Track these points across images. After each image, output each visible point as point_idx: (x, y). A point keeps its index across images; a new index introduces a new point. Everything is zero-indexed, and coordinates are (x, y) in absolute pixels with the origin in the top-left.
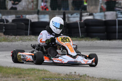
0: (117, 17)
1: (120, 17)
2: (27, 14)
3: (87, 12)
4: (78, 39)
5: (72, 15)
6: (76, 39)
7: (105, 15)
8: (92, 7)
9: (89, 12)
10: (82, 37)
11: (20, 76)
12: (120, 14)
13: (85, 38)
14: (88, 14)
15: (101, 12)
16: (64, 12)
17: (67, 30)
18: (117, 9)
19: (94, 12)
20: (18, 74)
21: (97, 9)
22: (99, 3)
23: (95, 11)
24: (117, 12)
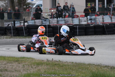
0: (42, 23)
1: (44, 23)
6: (23, 37)
7: (35, 22)
10: (26, 36)
11: (19, 62)
13: (28, 37)
15: (32, 20)
16: (14, 21)
17: (16, 31)
18: (41, 18)
19: (28, 20)
20: (17, 61)
21: (29, 18)
24: (42, 20)
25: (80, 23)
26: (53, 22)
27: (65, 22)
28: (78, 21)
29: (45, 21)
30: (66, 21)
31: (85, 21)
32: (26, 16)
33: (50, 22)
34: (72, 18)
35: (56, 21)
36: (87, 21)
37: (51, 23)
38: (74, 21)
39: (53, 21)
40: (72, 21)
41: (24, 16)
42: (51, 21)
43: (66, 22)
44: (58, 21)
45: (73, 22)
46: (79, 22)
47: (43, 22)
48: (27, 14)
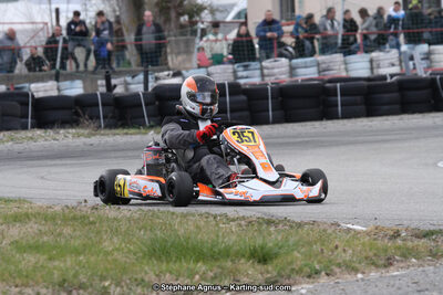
0: (236, 77)
1: (242, 78)
2: (33, 82)
3: (169, 69)
4: (143, 130)
5: (133, 77)
7: (209, 74)
8: (180, 58)
9: (173, 70)
12: (241, 69)
14: (171, 72)
19: (184, 68)
21: (190, 61)
22: (193, 47)
23: (188, 65)
25: (375, 71)
26: (276, 71)
27: (319, 72)
28: (368, 65)
29: (246, 68)
30: (324, 66)
31: (393, 65)
32: (178, 54)
33: (266, 71)
34: (345, 55)
35: (286, 69)
36: (400, 65)
37: (268, 76)
38: (351, 66)
39: (273, 68)
40: (343, 67)
41: (172, 53)
42: (268, 68)
43: (324, 70)
44: (292, 69)
45: (347, 70)
46: (372, 69)
47: (240, 74)
48: (182, 46)
